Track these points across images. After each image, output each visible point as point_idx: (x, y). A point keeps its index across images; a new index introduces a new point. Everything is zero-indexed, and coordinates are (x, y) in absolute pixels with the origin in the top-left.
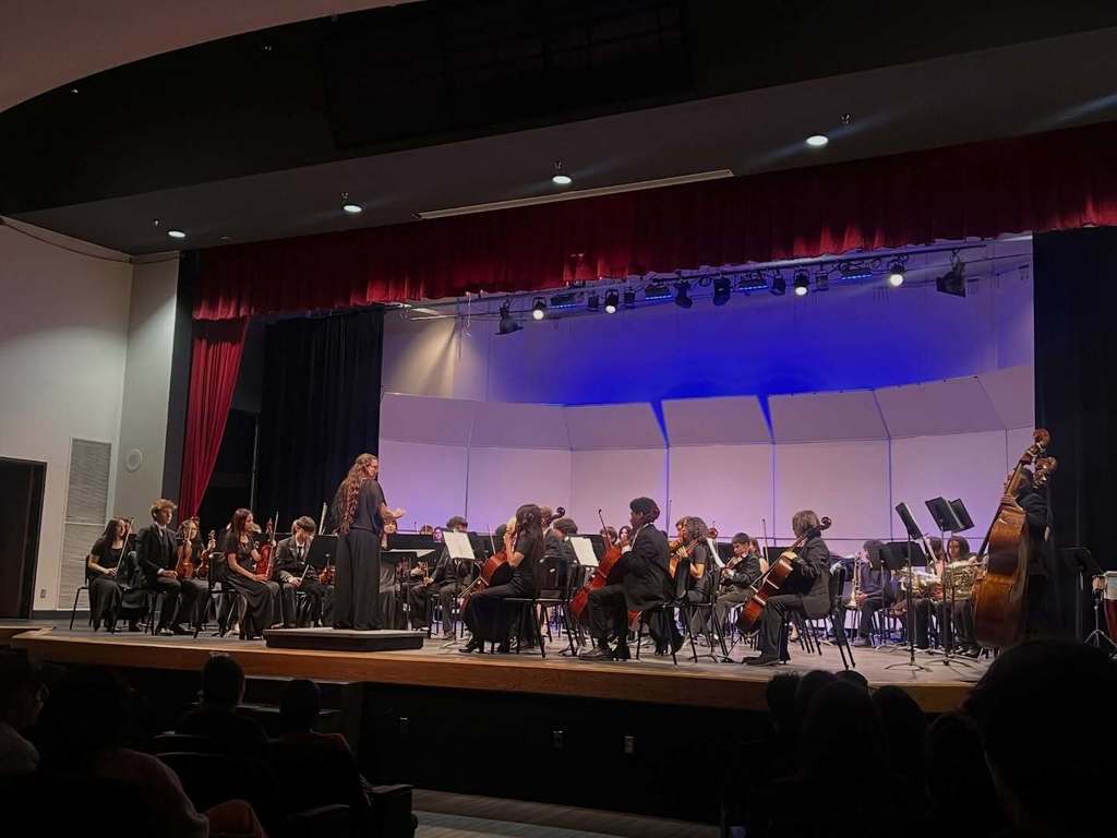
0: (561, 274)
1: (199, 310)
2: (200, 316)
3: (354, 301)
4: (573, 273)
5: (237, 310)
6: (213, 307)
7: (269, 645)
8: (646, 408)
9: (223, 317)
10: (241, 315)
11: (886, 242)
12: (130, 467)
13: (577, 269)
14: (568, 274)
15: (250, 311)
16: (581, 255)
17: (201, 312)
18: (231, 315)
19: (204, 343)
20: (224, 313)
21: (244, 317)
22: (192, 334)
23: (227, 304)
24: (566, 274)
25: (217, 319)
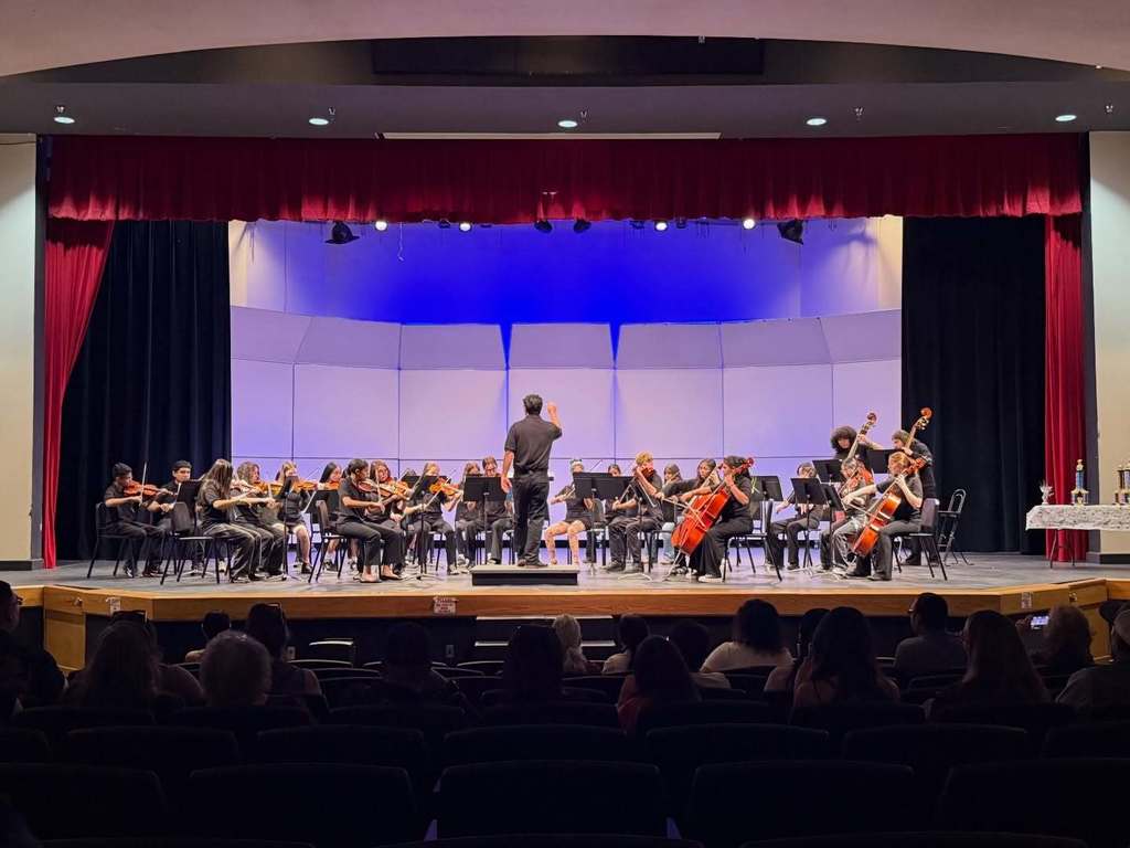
2: (62, 215)
5: (116, 213)
6: (80, 204)
9: (97, 217)
10: (121, 217)
17: (64, 208)
18: (107, 217)
20: (98, 213)
21: (125, 220)
25: (86, 219)
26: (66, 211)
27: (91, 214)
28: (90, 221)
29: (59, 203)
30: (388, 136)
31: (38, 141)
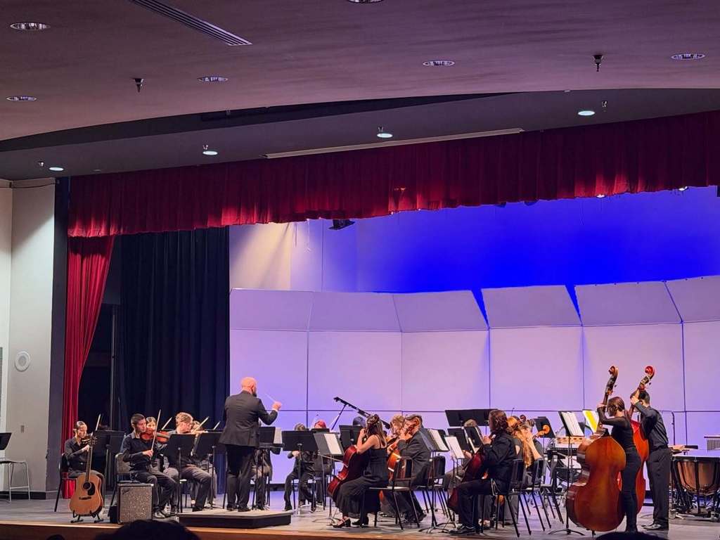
0: (386, 205)
1: (74, 228)
2: (75, 235)
3: (210, 224)
4: (397, 204)
5: (108, 230)
6: (86, 225)
8: (468, 295)
9: (96, 235)
10: (112, 233)
11: (646, 188)
12: (20, 367)
13: (400, 201)
14: (393, 206)
15: (119, 230)
16: (403, 189)
17: (76, 230)
18: (102, 234)
19: (79, 256)
20: (97, 231)
21: (114, 235)
22: (67, 249)
23: (98, 223)
24: (391, 206)
26: (75, 233)
27: (92, 233)
28: (92, 237)
29: (73, 227)
30: (270, 156)
31: (56, 181)
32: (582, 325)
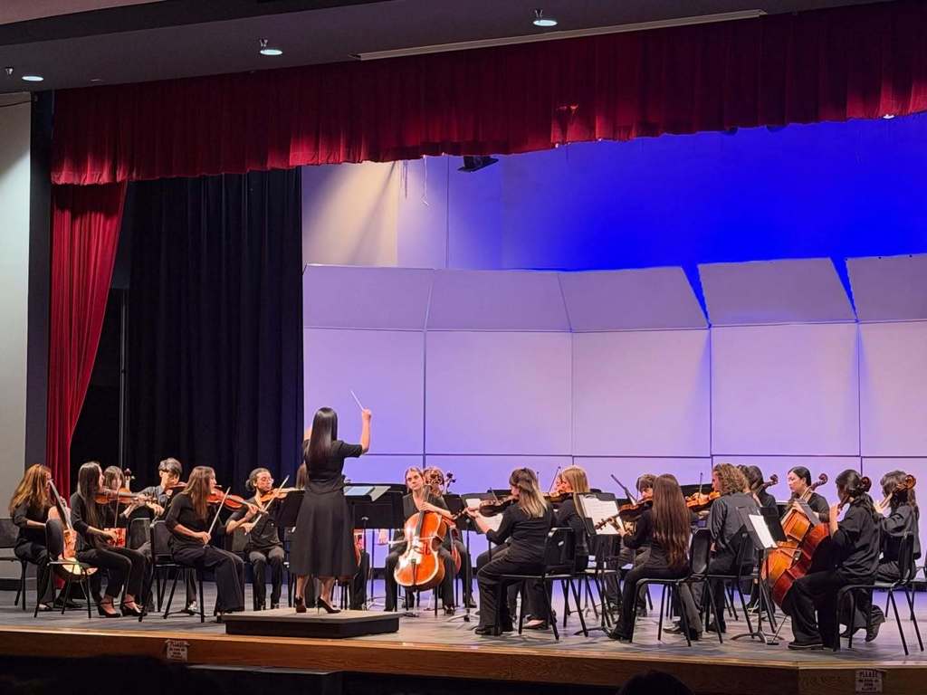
0: (548, 134)
1: (60, 171)
2: (62, 181)
3: (273, 164)
4: (564, 131)
5: (113, 174)
6: (79, 167)
7: (229, 632)
8: (677, 274)
9: (95, 181)
10: (119, 179)
13: (569, 127)
14: (558, 134)
15: (131, 173)
16: (573, 108)
17: (64, 173)
18: (105, 179)
19: (68, 214)
20: (96, 176)
21: (123, 181)
22: (51, 203)
23: (99, 163)
24: (555, 135)
25: (86, 184)
26: (63, 178)
27: (88, 179)
28: (88, 186)
30: (365, 57)
31: (33, 98)
32: (857, 321)
